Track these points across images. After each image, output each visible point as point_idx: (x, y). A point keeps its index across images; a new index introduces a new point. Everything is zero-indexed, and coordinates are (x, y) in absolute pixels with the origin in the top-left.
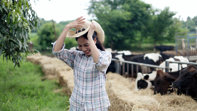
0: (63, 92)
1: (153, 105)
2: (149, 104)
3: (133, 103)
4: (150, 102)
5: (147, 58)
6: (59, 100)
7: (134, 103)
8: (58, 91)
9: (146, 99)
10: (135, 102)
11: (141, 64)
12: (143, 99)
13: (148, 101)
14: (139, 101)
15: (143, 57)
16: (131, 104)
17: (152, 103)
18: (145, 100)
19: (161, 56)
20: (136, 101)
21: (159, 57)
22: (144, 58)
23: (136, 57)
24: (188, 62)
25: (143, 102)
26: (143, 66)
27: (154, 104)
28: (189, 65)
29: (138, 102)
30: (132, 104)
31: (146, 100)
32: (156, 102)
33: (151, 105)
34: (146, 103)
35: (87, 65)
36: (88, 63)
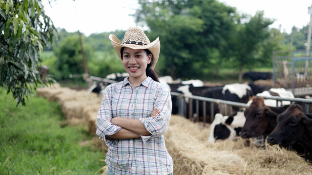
0: (94, 145)
2: (230, 163)
3: (205, 163)
4: (231, 161)
5: (227, 91)
6: (88, 158)
7: (206, 162)
8: (87, 143)
9: (225, 156)
10: (208, 160)
11: (218, 101)
12: (220, 156)
13: (229, 158)
14: (215, 159)
15: (222, 90)
16: (201, 164)
17: (234, 162)
18: (223, 157)
19: (249, 88)
20: (210, 159)
21: (247, 90)
22: (223, 92)
23: (210, 90)
24: (292, 97)
25: (219, 161)
26: (220, 103)
27: (237, 164)
29: (213, 160)
30: (203, 164)
32: (240, 161)
33: (233, 165)
34: (224, 162)
35: (132, 101)
36: (133, 98)
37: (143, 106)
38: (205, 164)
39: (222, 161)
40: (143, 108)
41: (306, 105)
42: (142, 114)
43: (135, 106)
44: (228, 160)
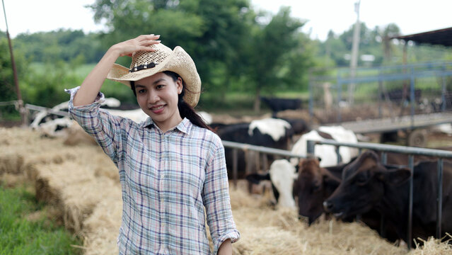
0: (49, 218)
1: (292, 249)
2: (282, 246)
3: (245, 247)
4: (283, 243)
5: (256, 130)
7: (247, 245)
8: (37, 216)
9: (273, 235)
10: (249, 242)
11: (245, 147)
12: (266, 236)
13: (279, 239)
14: (259, 240)
15: (247, 129)
16: (238, 249)
17: (288, 244)
18: (270, 236)
19: (287, 125)
20: (251, 241)
21: (286, 129)
22: (250, 132)
23: (229, 129)
25: (267, 243)
26: (249, 150)
27: (292, 247)
28: (363, 151)
29: (256, 242)
30: (241, 249)
31: (273, 238)
32: (296, 242)
33: (287, 248)
34: (274, 245)
35: (163, 154)
36: (163, 150)
37: (182, 166)
38: (245, 249)
39: (270, 244)
40: (182, 168)
41: (382, 154)
42: (182, 178)
43: (169, 164)
44: (280, 241)
